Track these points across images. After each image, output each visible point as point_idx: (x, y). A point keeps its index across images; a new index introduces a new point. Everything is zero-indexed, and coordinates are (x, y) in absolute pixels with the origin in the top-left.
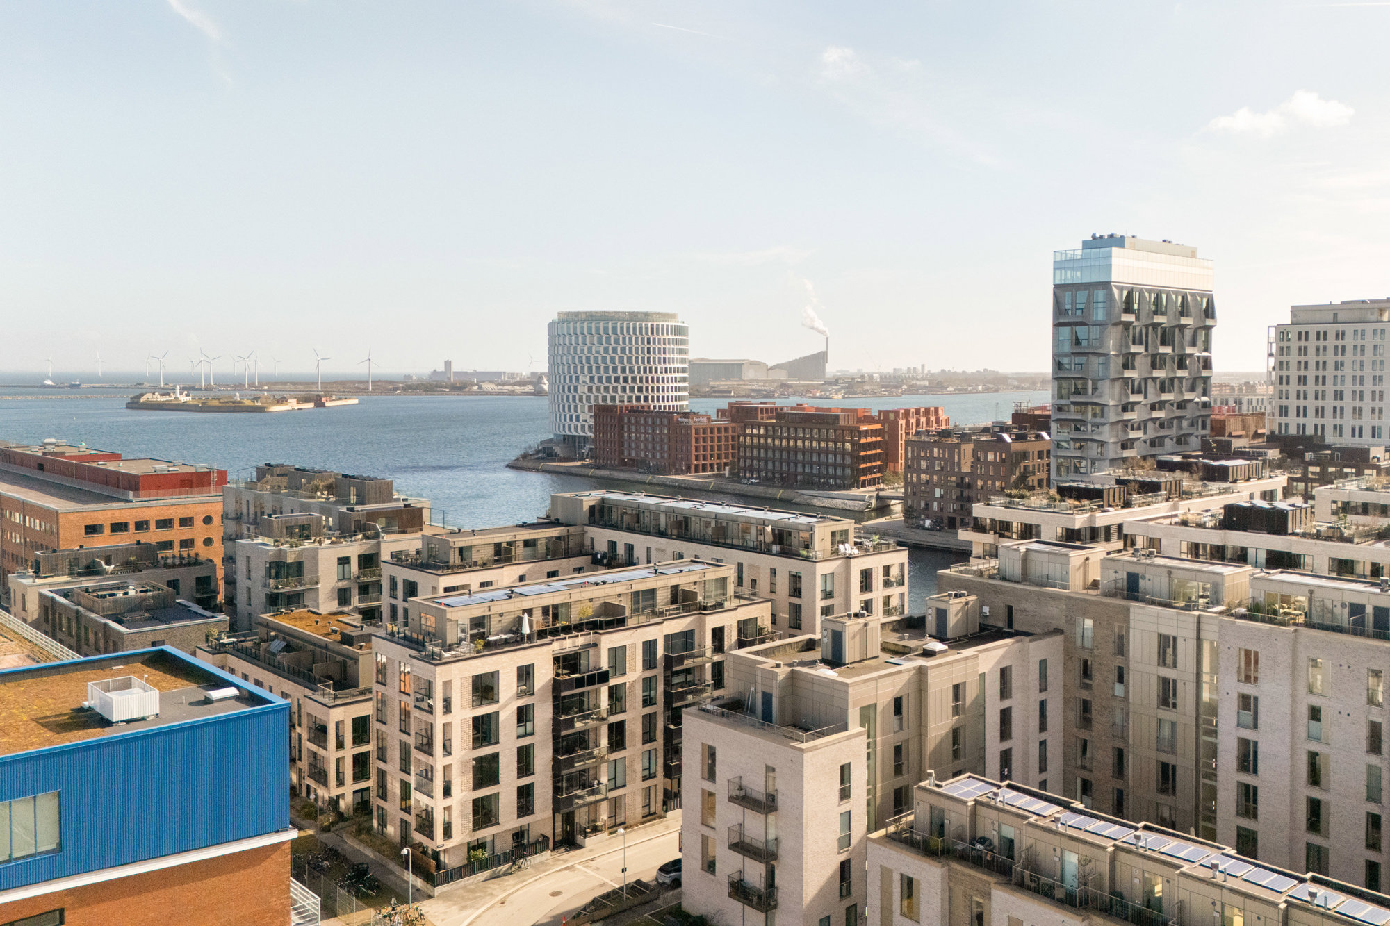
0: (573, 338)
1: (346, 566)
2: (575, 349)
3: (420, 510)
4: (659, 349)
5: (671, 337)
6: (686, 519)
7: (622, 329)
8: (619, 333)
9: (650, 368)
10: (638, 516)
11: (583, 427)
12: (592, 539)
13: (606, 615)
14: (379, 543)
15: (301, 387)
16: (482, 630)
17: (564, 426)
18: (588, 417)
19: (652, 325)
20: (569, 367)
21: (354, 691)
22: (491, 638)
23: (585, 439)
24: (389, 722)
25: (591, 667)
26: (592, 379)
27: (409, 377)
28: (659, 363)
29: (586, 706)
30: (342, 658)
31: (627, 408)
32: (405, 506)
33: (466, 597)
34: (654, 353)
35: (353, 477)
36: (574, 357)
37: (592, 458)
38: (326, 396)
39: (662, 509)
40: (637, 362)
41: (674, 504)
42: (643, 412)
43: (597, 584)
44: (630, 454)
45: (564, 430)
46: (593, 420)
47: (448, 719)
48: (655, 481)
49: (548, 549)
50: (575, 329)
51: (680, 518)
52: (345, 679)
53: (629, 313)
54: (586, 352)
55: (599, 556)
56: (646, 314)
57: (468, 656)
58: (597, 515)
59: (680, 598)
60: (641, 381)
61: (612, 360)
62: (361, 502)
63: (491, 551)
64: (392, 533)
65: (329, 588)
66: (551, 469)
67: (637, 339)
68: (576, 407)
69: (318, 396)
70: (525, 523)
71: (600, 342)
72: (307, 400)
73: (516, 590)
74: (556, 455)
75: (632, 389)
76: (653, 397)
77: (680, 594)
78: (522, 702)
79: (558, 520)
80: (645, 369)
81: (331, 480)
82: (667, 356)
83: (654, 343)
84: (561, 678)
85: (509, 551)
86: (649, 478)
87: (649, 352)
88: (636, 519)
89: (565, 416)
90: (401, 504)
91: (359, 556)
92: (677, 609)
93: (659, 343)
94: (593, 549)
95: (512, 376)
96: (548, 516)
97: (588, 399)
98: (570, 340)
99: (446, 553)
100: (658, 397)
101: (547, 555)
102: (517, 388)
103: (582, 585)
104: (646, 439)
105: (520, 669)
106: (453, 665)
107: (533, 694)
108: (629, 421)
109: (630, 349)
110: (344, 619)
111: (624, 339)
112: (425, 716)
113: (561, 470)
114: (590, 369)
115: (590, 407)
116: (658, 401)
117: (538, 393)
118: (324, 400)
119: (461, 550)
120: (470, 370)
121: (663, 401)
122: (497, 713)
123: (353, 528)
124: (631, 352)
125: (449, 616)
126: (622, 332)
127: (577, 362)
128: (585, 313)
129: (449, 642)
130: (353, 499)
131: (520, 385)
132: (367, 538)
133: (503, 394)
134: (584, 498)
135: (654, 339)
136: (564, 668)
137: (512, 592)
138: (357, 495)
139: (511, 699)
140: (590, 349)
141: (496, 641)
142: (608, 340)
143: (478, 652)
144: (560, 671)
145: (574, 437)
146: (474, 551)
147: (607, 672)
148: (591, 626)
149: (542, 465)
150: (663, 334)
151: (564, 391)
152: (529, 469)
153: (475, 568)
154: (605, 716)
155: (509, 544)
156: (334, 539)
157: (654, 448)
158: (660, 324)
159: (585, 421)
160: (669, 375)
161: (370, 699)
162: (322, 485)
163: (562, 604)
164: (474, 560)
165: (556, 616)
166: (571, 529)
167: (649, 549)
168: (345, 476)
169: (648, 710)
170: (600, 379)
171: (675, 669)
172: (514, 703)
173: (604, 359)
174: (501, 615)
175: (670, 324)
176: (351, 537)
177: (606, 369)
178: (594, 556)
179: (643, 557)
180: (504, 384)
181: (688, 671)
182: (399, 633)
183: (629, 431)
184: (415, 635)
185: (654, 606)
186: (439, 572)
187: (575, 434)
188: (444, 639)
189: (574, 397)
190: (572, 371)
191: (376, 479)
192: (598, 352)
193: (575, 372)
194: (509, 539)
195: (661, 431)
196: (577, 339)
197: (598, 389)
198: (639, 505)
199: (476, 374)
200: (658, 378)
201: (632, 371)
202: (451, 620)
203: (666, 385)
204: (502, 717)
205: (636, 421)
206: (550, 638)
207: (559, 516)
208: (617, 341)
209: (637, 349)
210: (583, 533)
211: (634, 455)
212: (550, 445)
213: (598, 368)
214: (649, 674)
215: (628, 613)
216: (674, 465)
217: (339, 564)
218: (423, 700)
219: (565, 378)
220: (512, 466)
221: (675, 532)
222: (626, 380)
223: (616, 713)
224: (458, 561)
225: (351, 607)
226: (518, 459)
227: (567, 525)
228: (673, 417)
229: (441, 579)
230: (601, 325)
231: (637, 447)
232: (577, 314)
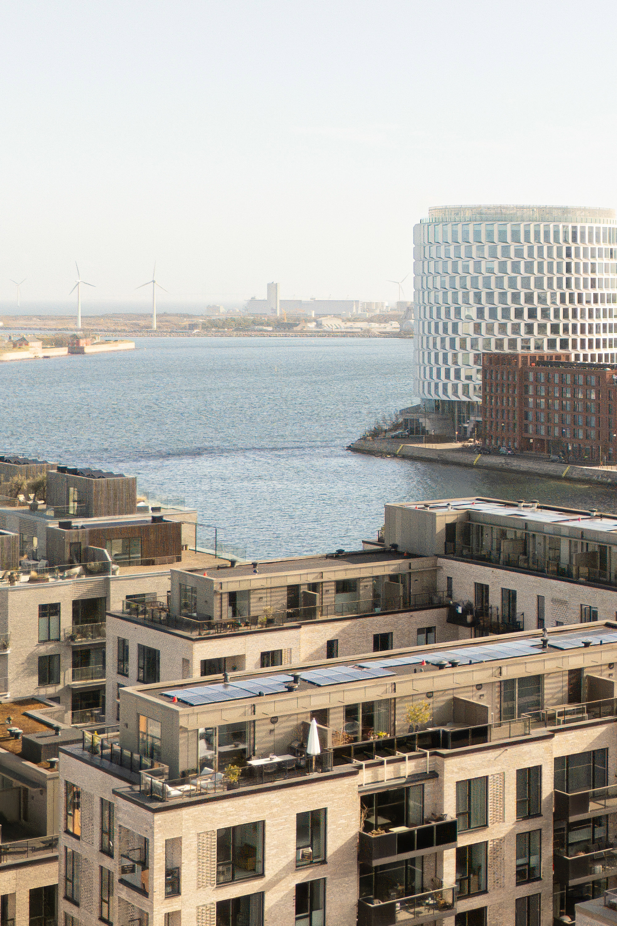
0: (452, 248)
1: (53, 619)
2: (455, 264)
3: (177, 527)
4: (585, 265)
5: (603, 246)
6: (603, 551)
7: (527, 233)
8: (522, 240)
9: (571, 295)
10: (525, 543)
11: (466, 388)
12: (449, 579)
13: (455, 721)
14: (107, 581)
15: (52, 324)
16: (241, 747)
17: (436, 385)
18: (473, 373)
19: (574, 228)
20: (445, 294)
21: (36, 842)
22: (255, 762)
23: (470, 405)
24: (83, 902)
25: (427, 814)
26: (480, 312)
27: (215, 308)
28: (585, 287)
29: (417, 883)
30: (20, 784)
31: (533, 358)
32: (154, 519)
33: (219, 687)
34: (577, 271)
35: (75, 472)
36: (452, 279)
37: (478, 437)
38: (86, 337)
39: (565, 532)
40: (550, 286)
41: (585, 524)
42: (558, 364)
43: (441, 666)
44: (537, 432)
45: (437, 393)
46: (480, 376)
47: (174, 905)
48: (575, 475)
49: (376, 595)
50: (455, 233)
51: (593, 547)
52: (26, 819)
53: (540, 209)
54: (471, 270)
55: (460, 610)
56: (565, 210)
57: (212, 794)
58: (458, 540)
59: (584, 692)
60: (556, 316)
61: (512, 283)
62: (84, 513)
63: (282, 598)
64: (130, 564)
65: (25, 656)
66: (416, 454)
67: (550, 249)
68: (455, 355)
69: (75, 337)
70: (340, 552)
71: (493, 255)
72: (58, 343)
73: (303, 675)
74: (424, 432)
75: (542, 328)
76: (574, 341)
77: (585, 684)
78: (303, 876)
79: (395, 546)
80: (563, 296)
81: (41, 477)
82: (597, 276)
83: (577, 255)
84: (373, 834)
85: (310, 600)
86: (566, 470)
87: (568, 270)
88: (520, 549)
89: (439, 370)
90: (148, 517)
91: (75, 603)
92: (580, 711)
93: (585, 256)
94: (450, 596)
95: (368, 307)
96: (381, 540)
97: (474, 344)
98: (447, 251)
99: (208, 603)
100: (583, 341)
101: (375, 605)
102: (376, 327)
103: (416, 668)
104: (563, 407)
105: (302, 818)
106: (185, 812)
107: (324, 862)
108: (537, 379)
109: (540, 265)
110: (36, 712)
111: (531, 249)
112: (134, 898)
113: (431, 456)
114: (478, 296)
115: (477, 357)
116: (583, 347)
117: (403, 334)
118: (82, 343)
119: (233, 597)
120: (305, 298)
121: (590, 347)
122: (261, 896)
123: (67, 556)
124: (540, 270)
125: (182, 722)
126: (527, 240)
127: (457, 286)
128: (471, 209)
129: (182, 767)
130: (73, 507)
131: (380, 322)
132: (89, 572)
133: (353, 334)
134: (438, 512)
135: (577, 249)
136: (380, 813)
137: (296, 678)
138: (79, 502)
139: (286, 871)
140: (477, 264)
141: (261, 767)
142: (506, 251)
143: (230, 786)
144: (372, 820)
145: (451, 403)
146: (253, 600)
147: (453, 825)
148: (428, 741)
149: (400, 447)
150: (590, 241)
151: (437, 331)
152: (381, 454)
153: (254, 628)
154: (450, 900)
155: (314, 587)
156: (33, 574)
157: (575, 422)
158: (587, 225)
159: (469, 378)
160: (600, 306)
161: (55, 859)
162: (26, 483)
163: (380, 702)
164: (253, 614)
165: (369, 722)
166: (415, 563)
167: (540, 599)
168: (62, 470)
169: (526, 890)
170: (493, 313)
171: (573, 819)
172: (290, 878)
173: (499, 281)
174: (274, 720)
175: (601, 225)
176: (62, 570)
177: (503, 295)
178: (452, 608)
179: (531, 617)
180: (355, 320)
181: (597, 821)
182: (103, 747)
183: (536, 395)
184: (127, 753)
185: (539, 704)
186: (194, 635)
187: (454, 398)
188: (173, 764)
189: (453, 341)
190: (450, 301)
191: (110, 474)
192: (490, 270)
193: (455, 301)
194: (311, 579)
195: (585, 395)
196: (457, 248)
197: (490, 329)
198: (526, 524)
199: (315, 303)
200: (583, 311)
201: (542, 300)
202: (186, 730)
203: (595, 321)
204: (270, 901)
205: (548, 380)
206: (356, 762)
207: (397, 541)
208: (519, 253)
209: (550, 264)
210: (436, 569)
211: (543, 432)
212: (415, 416)
213: (490, 295)
214: (527, 826)
215: (492, 717)
216: (605, 450)
217: (41, 615)
218: (133, 870)
219: (439, 309)
220: (354, 449)
221: (584, 570)
222: (532, 314)
223: (470, 895)
224: (227, 615)
225: (60, 687)
226: (364, 438)
227: (410, 556)
228: (605, 373)
229: (197, 646)
230: (496, 228)
231: (548, 420)
232: (458, 210)
